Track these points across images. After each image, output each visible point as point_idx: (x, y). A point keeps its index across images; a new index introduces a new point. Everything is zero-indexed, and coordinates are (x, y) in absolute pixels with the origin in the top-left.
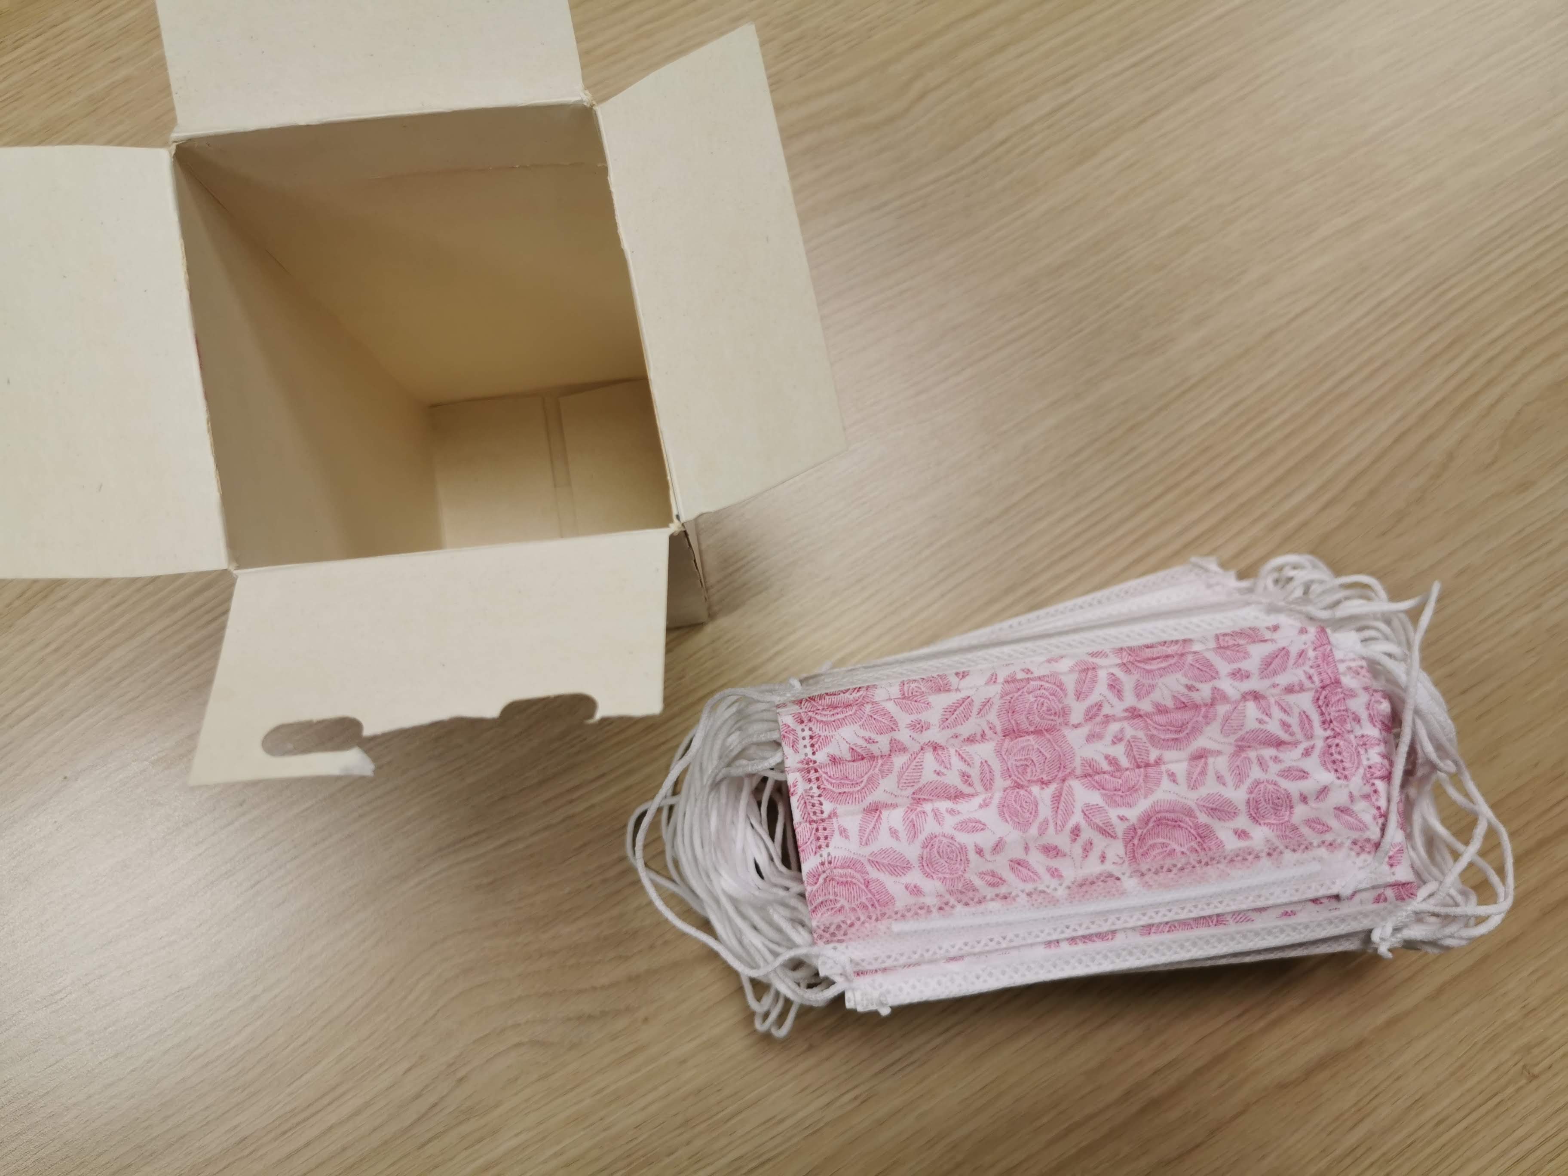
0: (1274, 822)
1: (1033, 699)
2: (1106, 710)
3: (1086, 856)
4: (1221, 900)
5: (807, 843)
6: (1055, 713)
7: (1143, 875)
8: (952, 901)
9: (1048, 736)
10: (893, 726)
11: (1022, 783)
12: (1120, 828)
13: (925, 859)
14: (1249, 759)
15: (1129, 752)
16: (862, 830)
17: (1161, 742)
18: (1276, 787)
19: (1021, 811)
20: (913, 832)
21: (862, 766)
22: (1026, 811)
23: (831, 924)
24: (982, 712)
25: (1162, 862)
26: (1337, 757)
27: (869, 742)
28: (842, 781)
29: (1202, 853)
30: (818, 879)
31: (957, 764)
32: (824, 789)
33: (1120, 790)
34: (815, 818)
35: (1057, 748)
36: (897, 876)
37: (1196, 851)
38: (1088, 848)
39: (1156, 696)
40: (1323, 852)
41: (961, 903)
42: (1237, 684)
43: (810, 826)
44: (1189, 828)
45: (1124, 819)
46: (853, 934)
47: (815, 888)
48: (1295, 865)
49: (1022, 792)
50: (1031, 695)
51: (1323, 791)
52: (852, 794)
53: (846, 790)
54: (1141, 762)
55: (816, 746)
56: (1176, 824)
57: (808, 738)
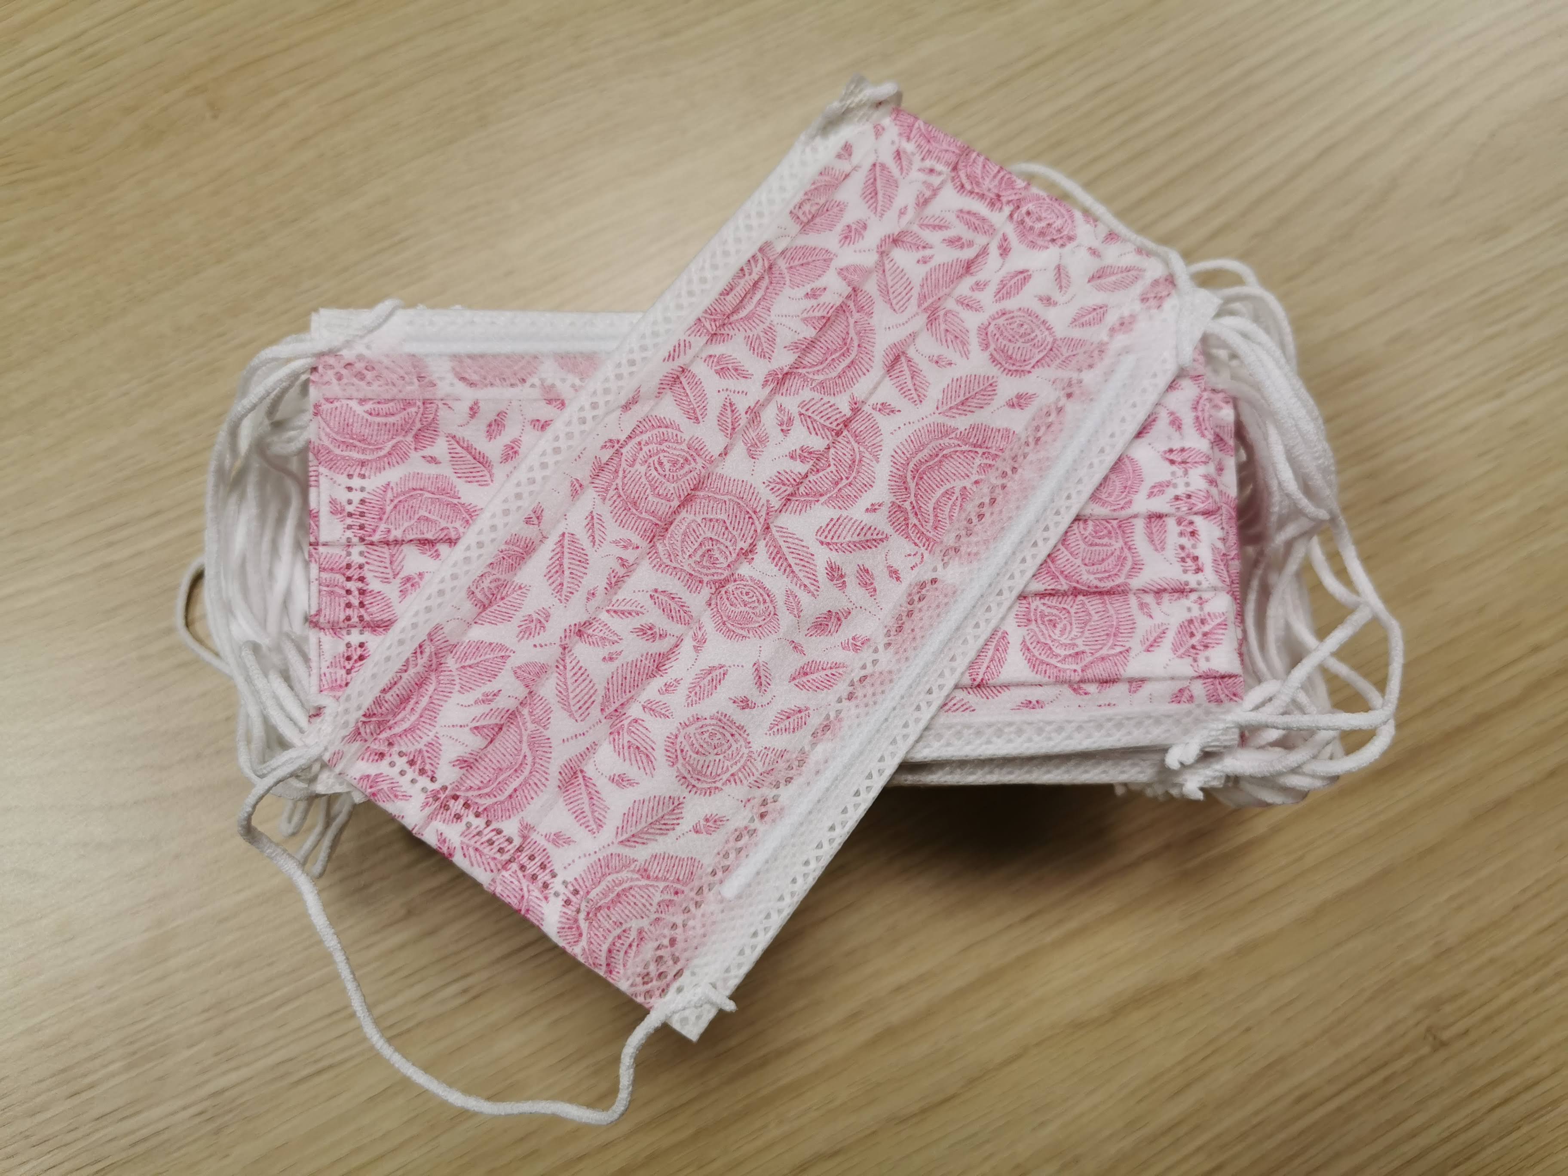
0: (1042, 355)
1: (643, 469)
2: (742, 404)
3: (875, 590)
4: (1066, 495)
5: (523, 897)
6: (686, 460)
7: (957, 550)
8: (768, 792)
9: (701, 494)
10: (502, 653)
11: (723, 577)
12: (881, 521)
13: (688, 776)
14: (950, 311)
15: (813, 429)
16: (579, 815)
17: (839, 381)
18: (1007, 316)
19: (750, 611)
20: (644, 757)
21: (508, 738)
22: (756, 604)
23: (646, 966)
24: (597, 538)
25: (964, 515)
26: (1038, 226)
27: (491, 701)
28: (500, 779)
29: (999, 463)
30: (578, 928)
31: (621, 626)
32: (485, 809)
33: (842, 479)
34: (506, 857)
35: (726, 498)
36: (674, 829)
37: (990, 465)
38: (865, 577)
39: (784, 337)
40: (1121, 340)
41: (781, 786)
42: (861, 244)
43: (510, 872)
44: (958, 449)
45: (877, 507)
46: (685, 950)
47: (584, 943)
48: (1106, 381)
49: (731, 587)
50: (637, 466)
51: (1060, 273)
52: (526, 782)
53: (515, 784)
54: (838, 425)
55: (428, 767)
56: (939, 457)
57: (406, 767)
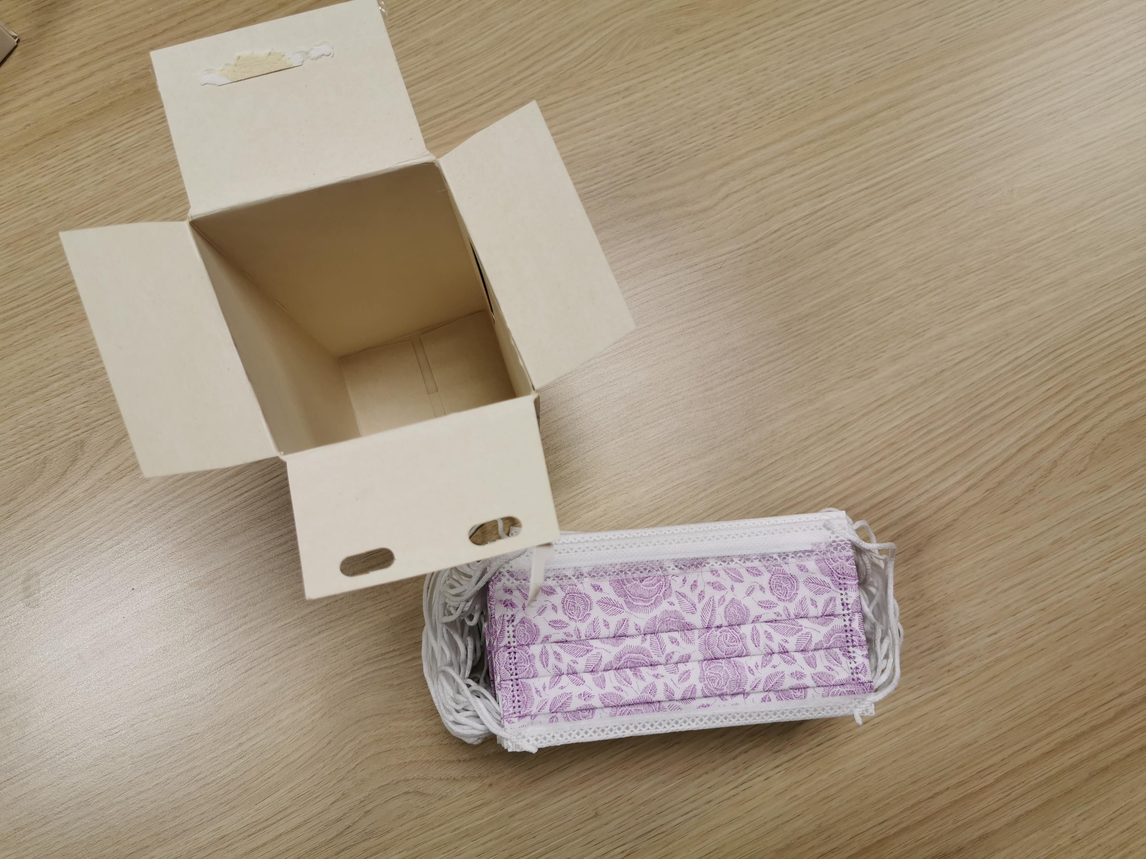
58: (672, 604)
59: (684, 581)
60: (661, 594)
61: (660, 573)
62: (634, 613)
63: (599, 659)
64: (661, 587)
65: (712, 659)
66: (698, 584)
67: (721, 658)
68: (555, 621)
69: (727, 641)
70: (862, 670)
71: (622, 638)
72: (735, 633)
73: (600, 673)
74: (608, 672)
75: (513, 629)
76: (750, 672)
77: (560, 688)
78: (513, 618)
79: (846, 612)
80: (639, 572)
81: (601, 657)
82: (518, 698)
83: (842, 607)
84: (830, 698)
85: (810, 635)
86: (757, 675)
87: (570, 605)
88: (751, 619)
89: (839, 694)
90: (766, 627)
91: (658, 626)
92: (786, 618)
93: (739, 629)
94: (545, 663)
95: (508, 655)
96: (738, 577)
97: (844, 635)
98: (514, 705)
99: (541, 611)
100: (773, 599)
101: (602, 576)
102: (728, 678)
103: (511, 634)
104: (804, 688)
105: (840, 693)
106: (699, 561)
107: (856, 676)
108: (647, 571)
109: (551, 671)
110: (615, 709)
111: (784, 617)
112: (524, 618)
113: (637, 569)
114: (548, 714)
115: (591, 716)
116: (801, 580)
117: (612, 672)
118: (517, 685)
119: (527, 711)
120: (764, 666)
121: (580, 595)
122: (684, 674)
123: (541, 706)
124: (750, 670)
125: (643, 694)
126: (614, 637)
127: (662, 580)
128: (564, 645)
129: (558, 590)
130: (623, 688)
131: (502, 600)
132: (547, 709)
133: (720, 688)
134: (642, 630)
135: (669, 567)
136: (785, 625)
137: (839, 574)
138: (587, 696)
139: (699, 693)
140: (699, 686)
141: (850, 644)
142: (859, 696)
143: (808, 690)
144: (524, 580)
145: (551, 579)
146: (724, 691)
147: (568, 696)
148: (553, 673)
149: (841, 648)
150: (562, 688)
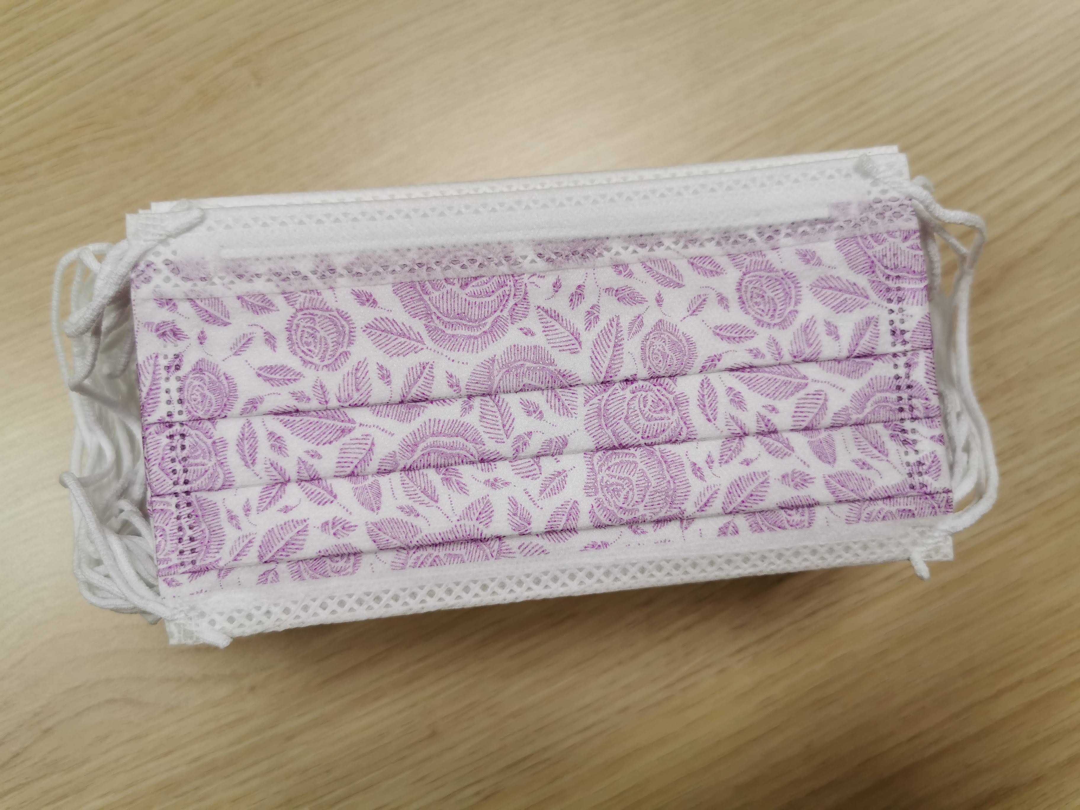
58: (528, 332)
59: (557, 286)
60: (506, 313)
61: (504, 269)
62: (446, 352)
63: (367, 447)
64: (505, 298)
65: (614, 448)
66: (586, 292)
67: (633, 446)
68: (271, 367)
69: (646, 409)
70: (930, 468)
71: (419, 404)
72: (664, 392)
73: (371, 479)
74: (387, 477)
75: (178, 384)
76: (695, 474)
77: (280, 510)
78: (177, 362)
79: (899, 348)
80: (457, 267)
81: (373, 444)
82: (189, 533)
83: (890, 339)
84: (862, 526)
85: (822, 397)
86: (711, 480)
87: (306, 335)
88: (698, 363)
89: (881, 516)
90: (731, 380)
91: (497, 379)
92: (773, 362)
93: (673, 386)
94: (248, 458)
95: (168, 441)
96: (671, 276)
97: (894, 396)
98: (181, 547)
99: (240, 345)
100: (747, 321)
101: (377, 273)
102: (648, 487)
103: (175, 396)
104: (810, 506)
105: (883, 514)
106: (589, 245)
107: (917, 480)
108: (478, 263)
109: (263, 474)
110: (403, 554)
111: (769, 359)
112: (202, 360)
113: (455, 262)
114: (256, 565)
115: (350, 570)
116: (805, 283)
117: (396, 477)
118: (189, 504)
119: (208, 561)
120: (724, 460)
121: (327, 314)
122: (552, 479)
123: (239, 549)
124: (696, 470)
125: (462, 522)
126: (402, 402)
127: (508, 283)
128: (292, 419)
129: (279, 301)
130: (420, 509)
131: (153, 323)
132: (252, 555)
133: (630, 507)
134: (463, 385)
135: (525, 257)
136: (770, 376)
137: (886, 267)
138: (339, 527)
139: (584, 519)
140: (585, 504)
141: (905, 415)
142: (922, 521)
143: (817, 509)
144: (203, 279)
145: (264, 278)
146: (638, 515)
147: (299, 528)
148: (266, 479)
149: (886, 423)
150: (286, 510)
